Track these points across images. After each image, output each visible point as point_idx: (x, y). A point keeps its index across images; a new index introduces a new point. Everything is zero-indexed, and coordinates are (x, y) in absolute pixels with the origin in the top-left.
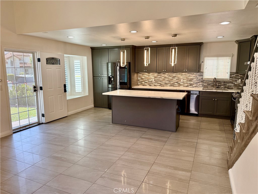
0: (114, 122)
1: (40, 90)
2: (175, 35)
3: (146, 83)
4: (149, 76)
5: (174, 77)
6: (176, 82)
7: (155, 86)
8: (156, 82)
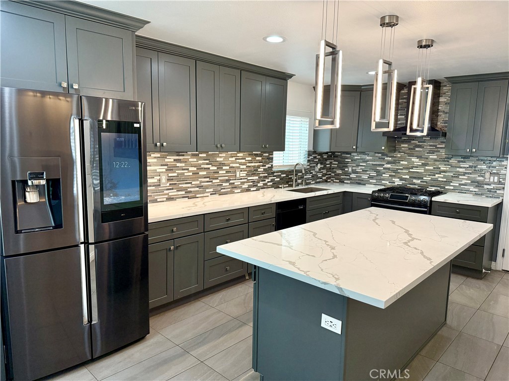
8: (173, 186)
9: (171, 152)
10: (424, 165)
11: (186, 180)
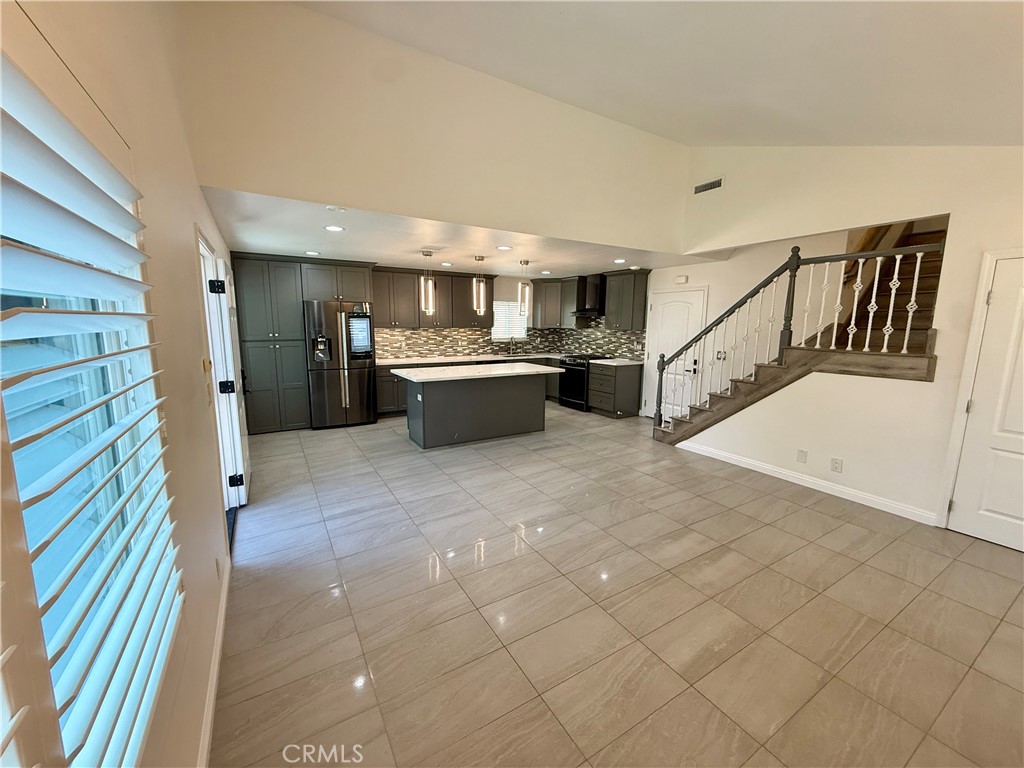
0: (429, 443)
1: (221, 392)
2: (527, 263)
3: (387, 351)
4: (394, 336)
5: (445, 337)
6: (451, 347)
7: (408, 357)
8: (410, 349)
9: (408, 329)
10: (604, 337)
11: (419, 345)
